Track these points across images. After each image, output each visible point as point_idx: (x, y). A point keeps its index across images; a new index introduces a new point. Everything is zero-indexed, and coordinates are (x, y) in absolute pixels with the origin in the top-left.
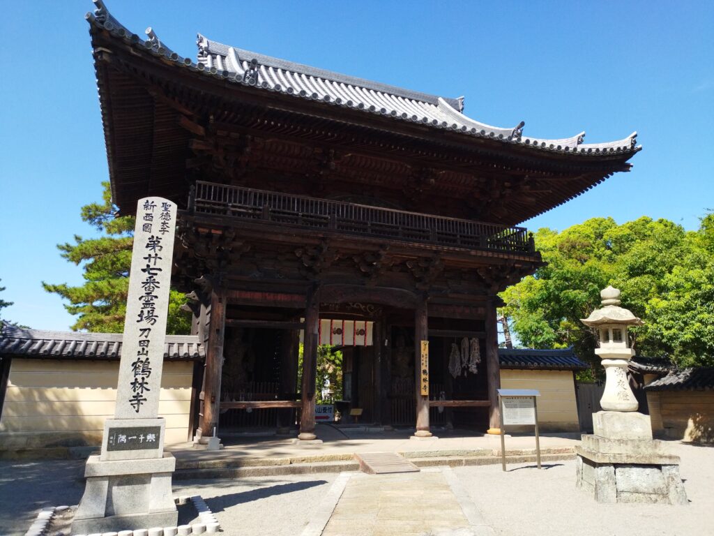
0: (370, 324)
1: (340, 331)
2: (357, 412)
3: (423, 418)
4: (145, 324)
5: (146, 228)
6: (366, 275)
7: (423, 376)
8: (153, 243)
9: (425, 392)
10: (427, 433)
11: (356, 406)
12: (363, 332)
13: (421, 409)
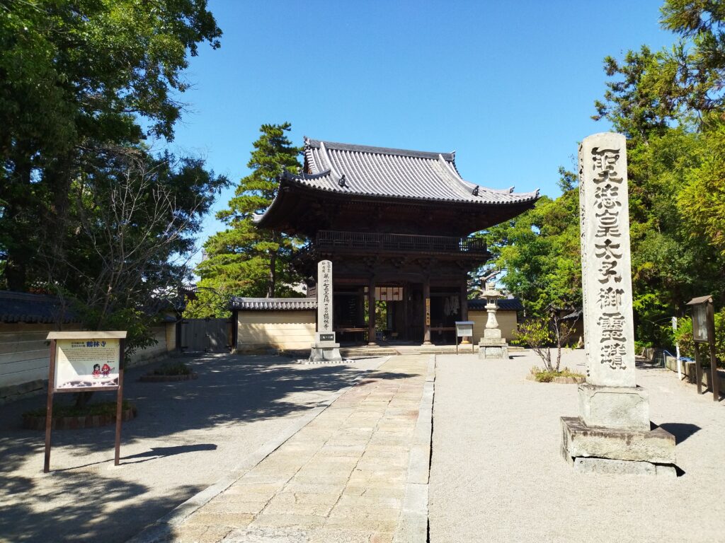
0: (401, 289)
1: (385, 293)
2: (395, 335)
3: (427, 336)
4: (326, 303)
6: (398, 268)
7: (427, 316)
8: (326, 276)
9: (428, 324)
10: (429, 343)
11: (394, 331)
12: (397, 293)
13: (426, 332)
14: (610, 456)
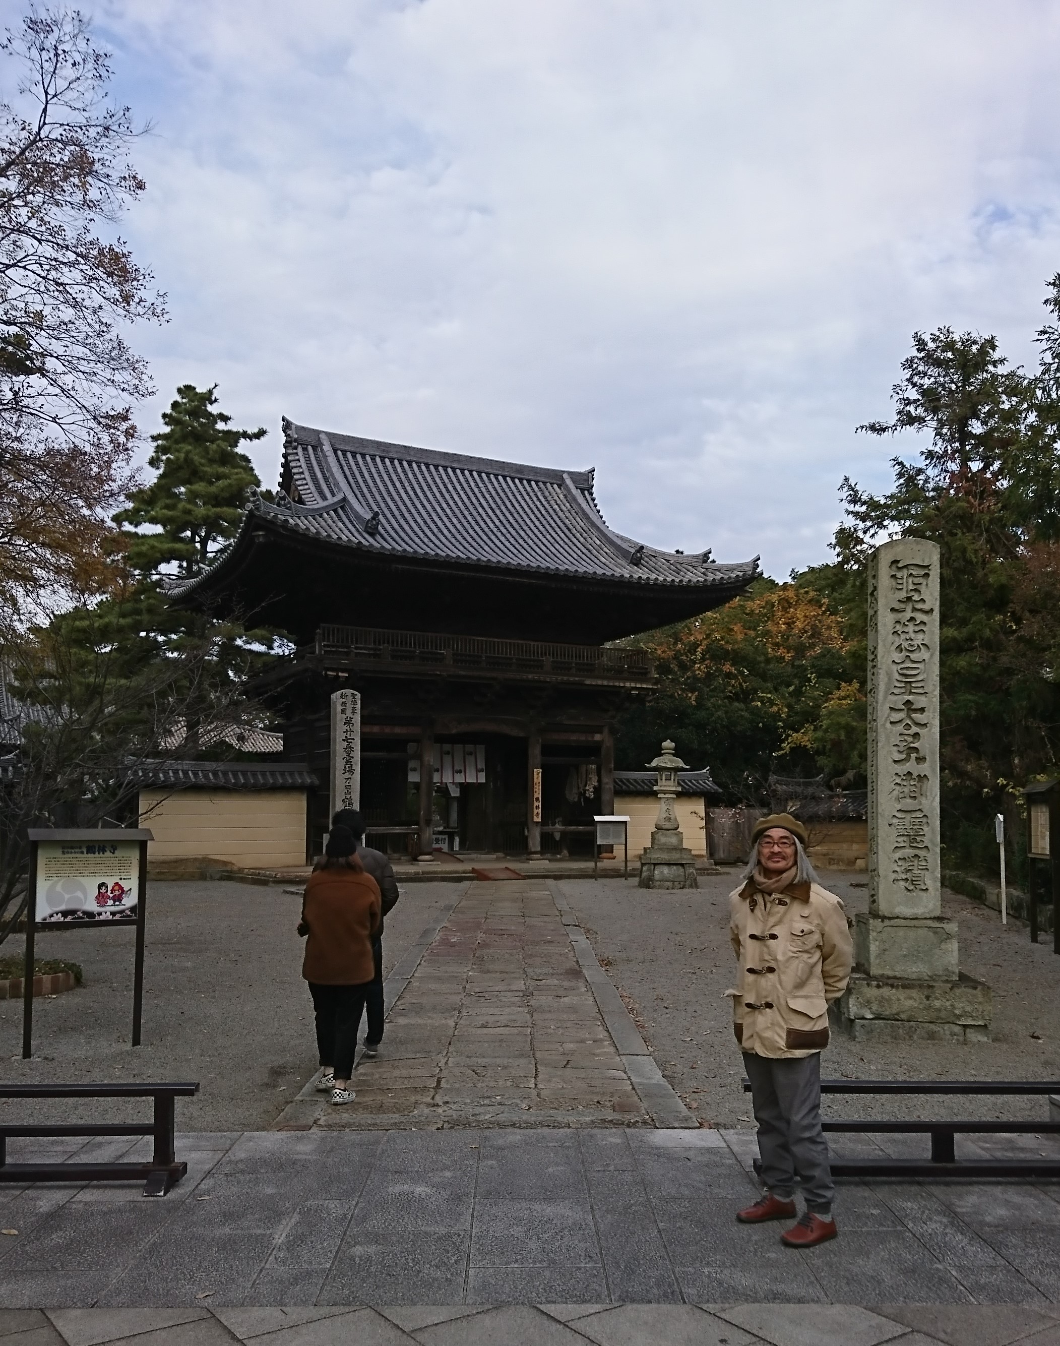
3: (535, 842)
4: (347, 775)
5: (343, 711)
7: (537, 803)
8: (348, 722)
9: (538, 819)
10: (539, 856)
13: (533, 835)
14: (903, 1016)
